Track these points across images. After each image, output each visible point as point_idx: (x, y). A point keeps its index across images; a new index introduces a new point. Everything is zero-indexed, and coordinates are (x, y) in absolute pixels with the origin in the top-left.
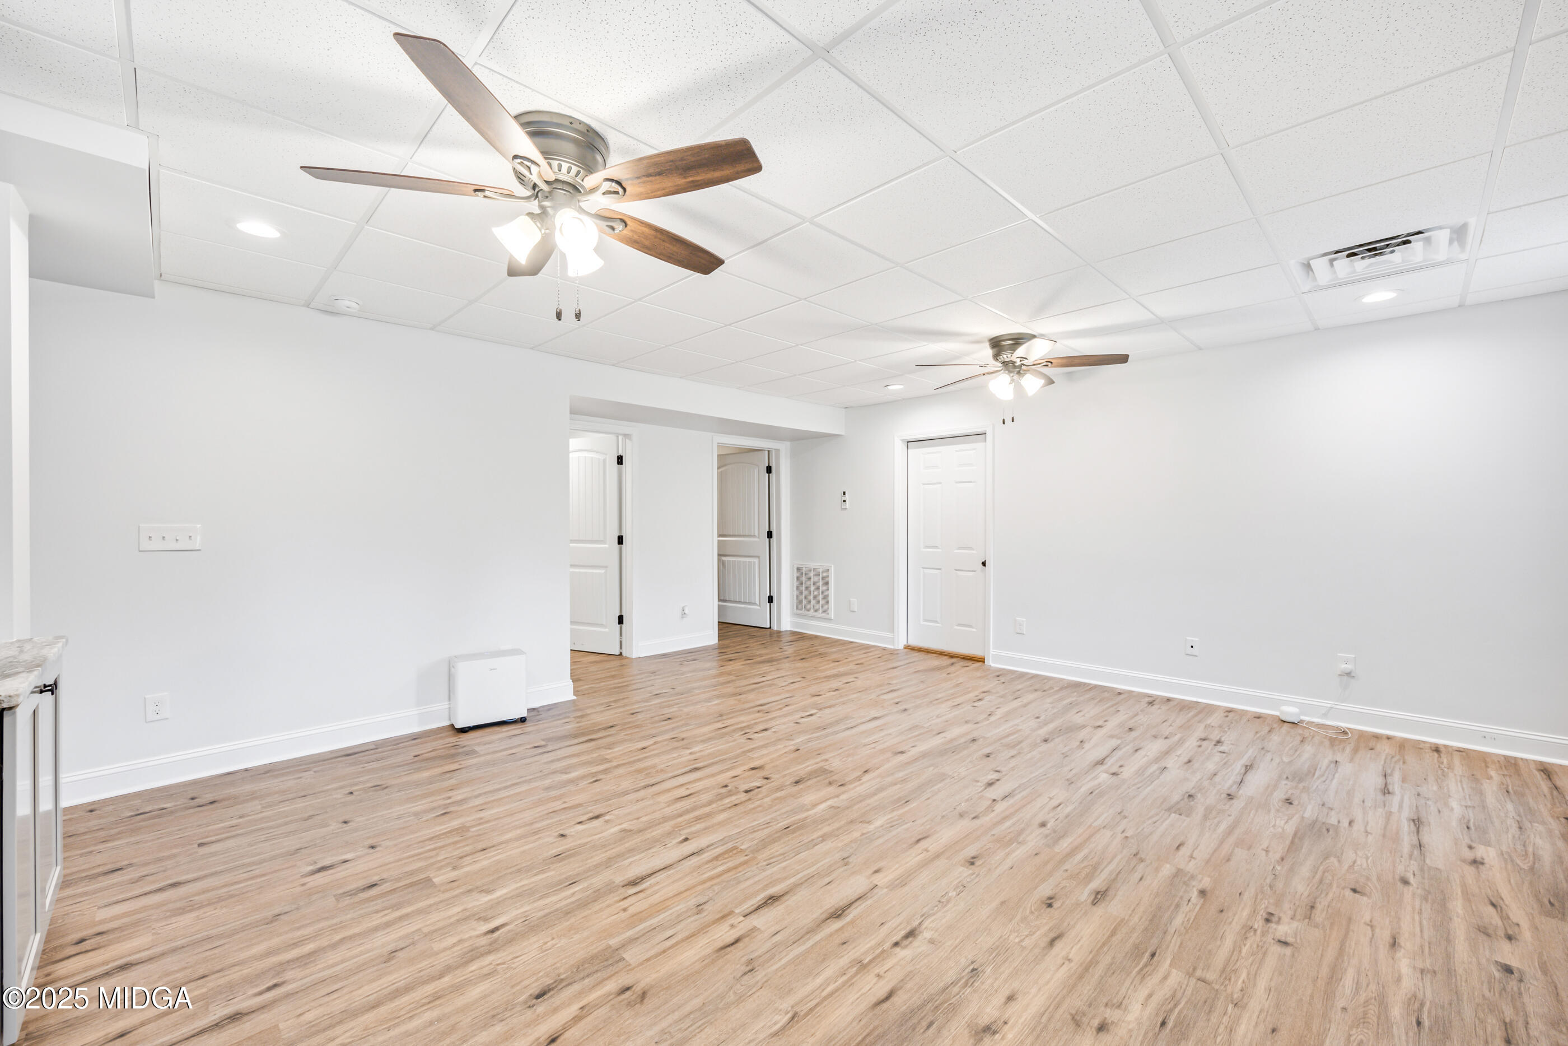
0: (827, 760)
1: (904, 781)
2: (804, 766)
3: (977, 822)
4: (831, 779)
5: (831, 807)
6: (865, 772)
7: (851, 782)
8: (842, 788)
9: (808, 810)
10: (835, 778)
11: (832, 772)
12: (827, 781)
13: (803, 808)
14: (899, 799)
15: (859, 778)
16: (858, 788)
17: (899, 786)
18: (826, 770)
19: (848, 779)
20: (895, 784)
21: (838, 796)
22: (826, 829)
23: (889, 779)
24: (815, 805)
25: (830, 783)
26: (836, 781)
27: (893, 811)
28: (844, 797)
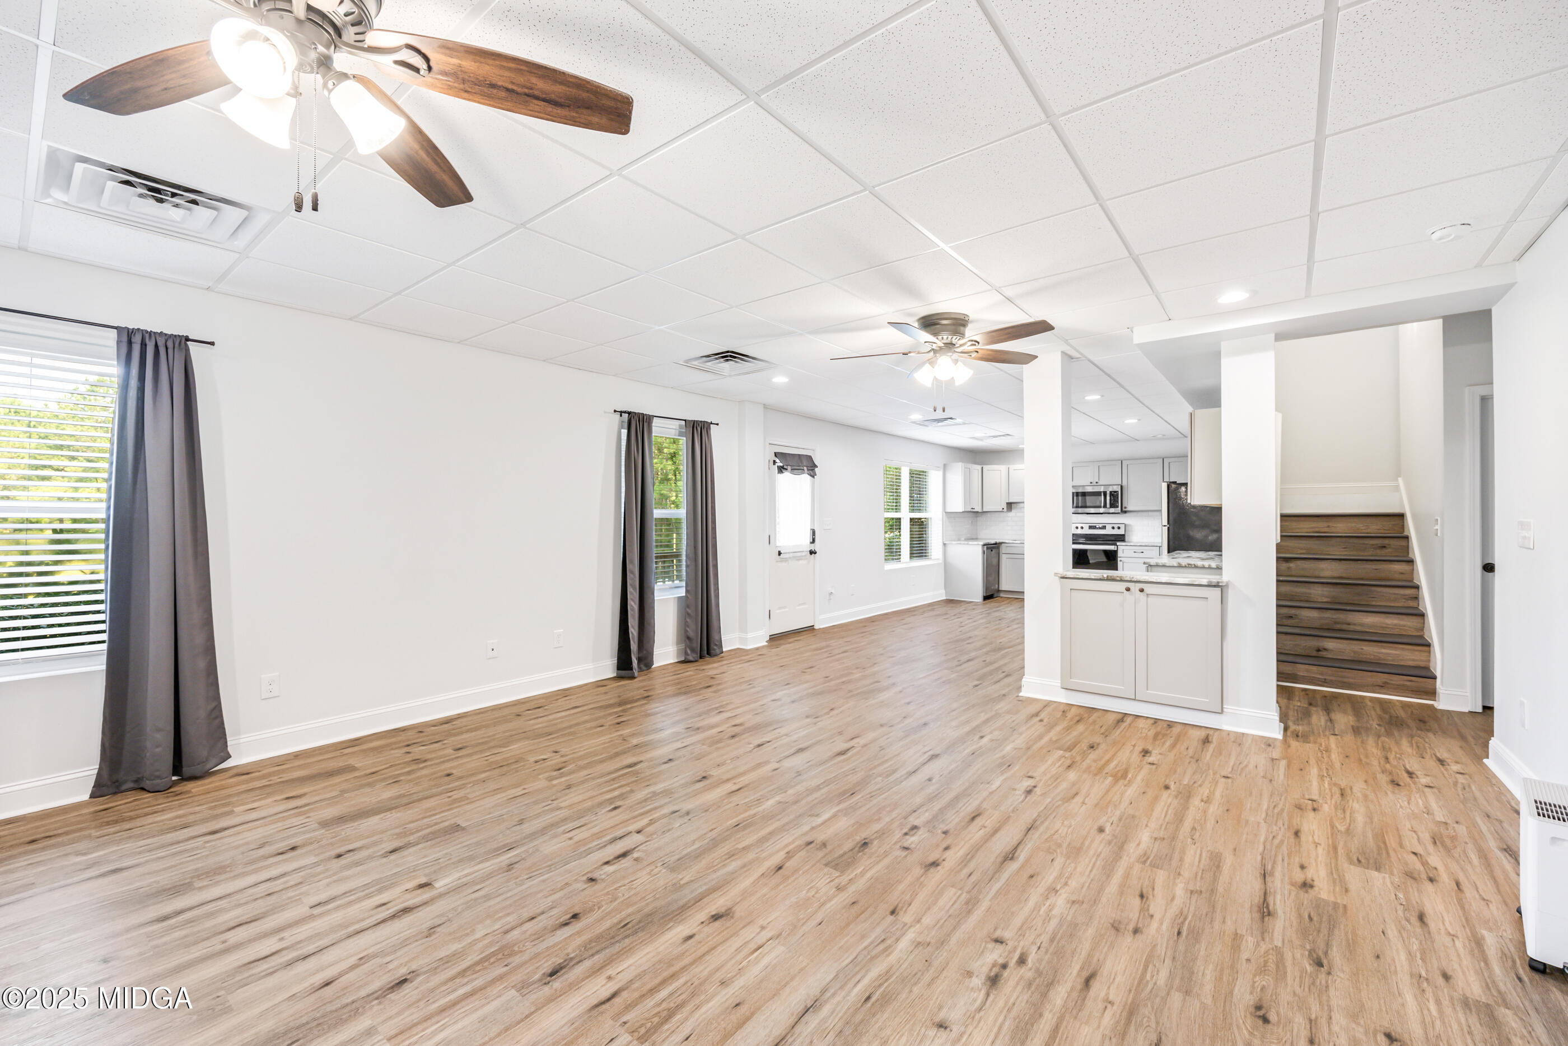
0: (839, 889)
1: (731, 855)
2: (868, 875)
3: (676, 808)
4: (825, 851)
5: (817, 815)
6: (780, 868)
7: (799, 849)
8: (810, 840)
9: (839, 811)
10: (821, 854)
11: (826, 865)
12: (829, 848)
13: (845, 812)
14: (745, 828)
15: (789, 856)
16: (790, 840)
17: (740, 846)
18: (836, 867)
19: (803, 853)
20: (744, 848)
21: (813, 828)
22: (817, 795)
23: (751, 856)
24: (834, 816)
25: (824, 845)
26: (817, 849)
27: (755, 815)
28: (806, 828)
